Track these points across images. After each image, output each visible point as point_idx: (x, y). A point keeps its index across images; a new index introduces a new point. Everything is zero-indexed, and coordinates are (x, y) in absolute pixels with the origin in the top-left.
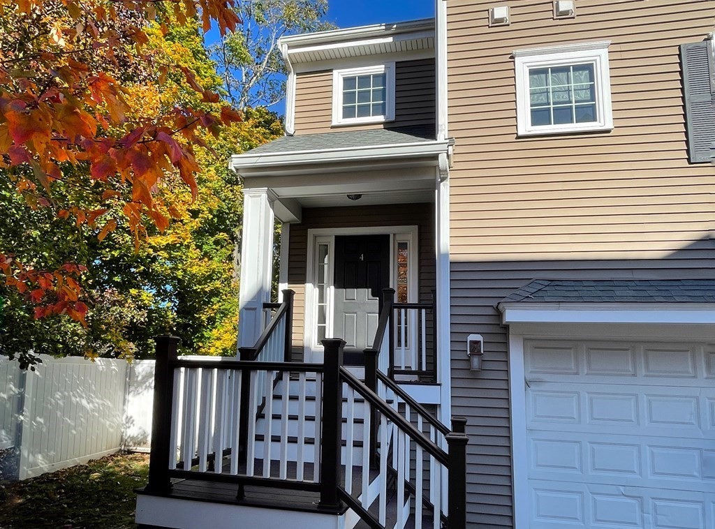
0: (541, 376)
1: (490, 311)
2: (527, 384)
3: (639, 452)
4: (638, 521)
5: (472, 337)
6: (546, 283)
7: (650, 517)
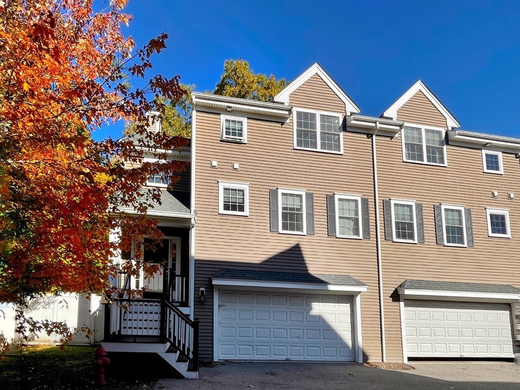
0: (224, 304)
1: (208, 279)
2: (219, 306)
3: (253, 330)
4: (252, 354)
5: (201, 289)
6: (226, 270)
7: (255, 352)
